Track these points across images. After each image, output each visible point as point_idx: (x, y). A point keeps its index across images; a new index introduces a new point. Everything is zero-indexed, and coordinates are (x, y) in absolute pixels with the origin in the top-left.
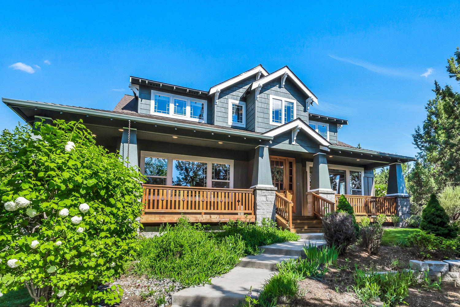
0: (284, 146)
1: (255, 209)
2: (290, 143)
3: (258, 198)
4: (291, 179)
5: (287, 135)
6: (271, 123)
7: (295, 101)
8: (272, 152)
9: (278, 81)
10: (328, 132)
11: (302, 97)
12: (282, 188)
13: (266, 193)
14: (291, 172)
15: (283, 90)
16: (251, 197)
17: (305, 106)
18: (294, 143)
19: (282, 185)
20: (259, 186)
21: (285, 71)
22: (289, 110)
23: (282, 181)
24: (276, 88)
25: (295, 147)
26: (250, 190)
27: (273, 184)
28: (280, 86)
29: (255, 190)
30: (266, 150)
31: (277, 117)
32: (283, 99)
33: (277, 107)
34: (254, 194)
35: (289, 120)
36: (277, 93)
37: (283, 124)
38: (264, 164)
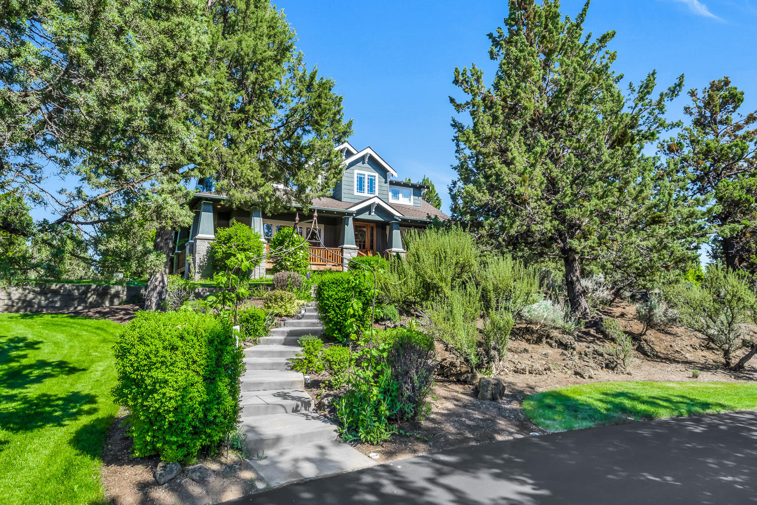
0: (365, 216)
1: (342, 262)
2: (370, 214)
3: (344, 254)
4: (372, 241)
5: (368, 209)
6: (356, 193)
7: (377, 175)
8: (355, 220)
9: (362, 159)
10: (412, 196)
11: (383, 172)
12: (364, 248)
13: (351, 251)
14: (372, 235)
15: (366, 165)
16: (339, 254)
17: (386, 178)
18: (373, 214)
19: (364, 246)
20: (345, 246)
21: (368, 151)
22: (371, 181)
23: (364, 242)
24: (360, 164)
25: (374, 217)
26: (339, 249)
27: (356, 245)
28: (363, 163)
29: (342, 249)
30: (351, 220)
31: (361, 188)
32: (367, 173)
33: (361, 180)
34: (342, 251)
35: (371, 190)
36: (361, 168)
37: (366, 194)
38: (349, 230)
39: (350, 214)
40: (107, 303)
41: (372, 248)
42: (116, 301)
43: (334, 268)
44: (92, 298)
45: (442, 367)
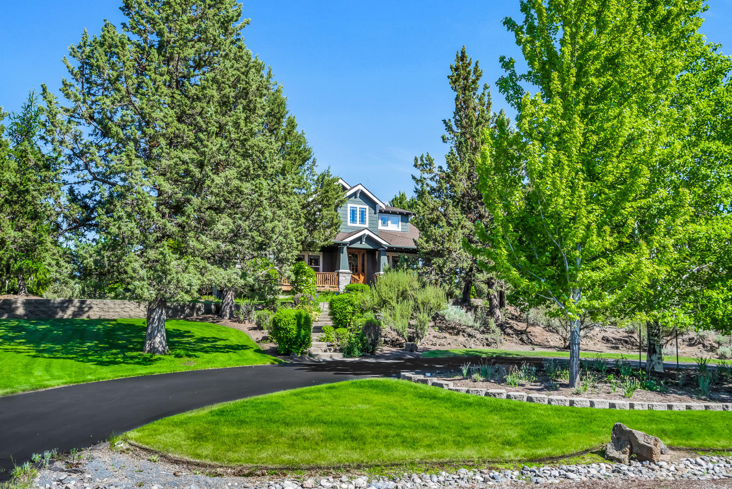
0: (357, 245)
1: (338, 284)
2: (361, 243)
3: (340, 278)
4: (363, 265)
5: (360, 239)
6: (349, 224)
7: (367, 207)
8: (348, 248)
9: (355, 194)
10: (400, 223)
11: (373, 204)
12: (357, 271)
13: (345, 275)
14: (363, 261)
15: (358, 199)
16: (336, 277)
17: (375, 210)
18: (364, 243)
19: (357, 269)
20: (341, 271)
21: (360, 187)
22: (363, 213)
23: (357, 266)
24: (353, 199)
25: (365, 245)
26: (335, 273)
27: (350, 269)
28: (355, 198)
29: (338, 273)
30: (345, 248)
31: (353, 220)
32: (358, 206)
33: (353, 212)
34: (338, 275)
35: (363, 221)
36: (354, 202)
37: (358, 224)
38: (344, 258)
39: (345, 244)
40: (195, 315)
41: (363, 271)
42: (200, 313)
43: (332, 290)
44: (187, 311)
45: (393, 341)
